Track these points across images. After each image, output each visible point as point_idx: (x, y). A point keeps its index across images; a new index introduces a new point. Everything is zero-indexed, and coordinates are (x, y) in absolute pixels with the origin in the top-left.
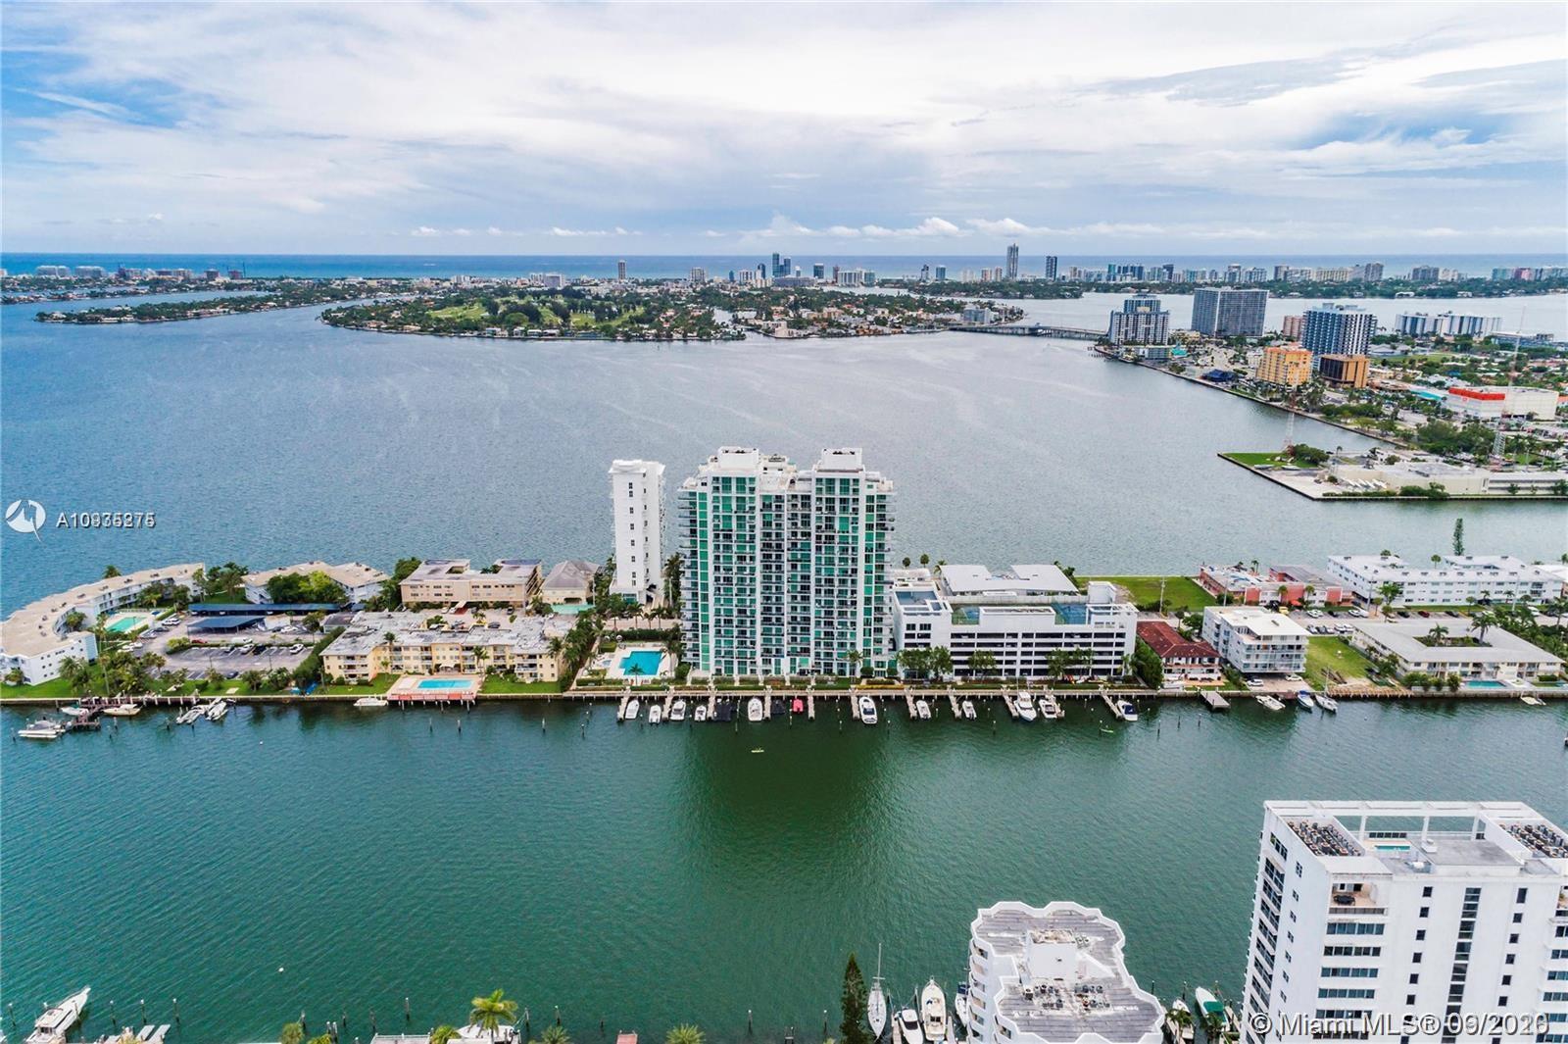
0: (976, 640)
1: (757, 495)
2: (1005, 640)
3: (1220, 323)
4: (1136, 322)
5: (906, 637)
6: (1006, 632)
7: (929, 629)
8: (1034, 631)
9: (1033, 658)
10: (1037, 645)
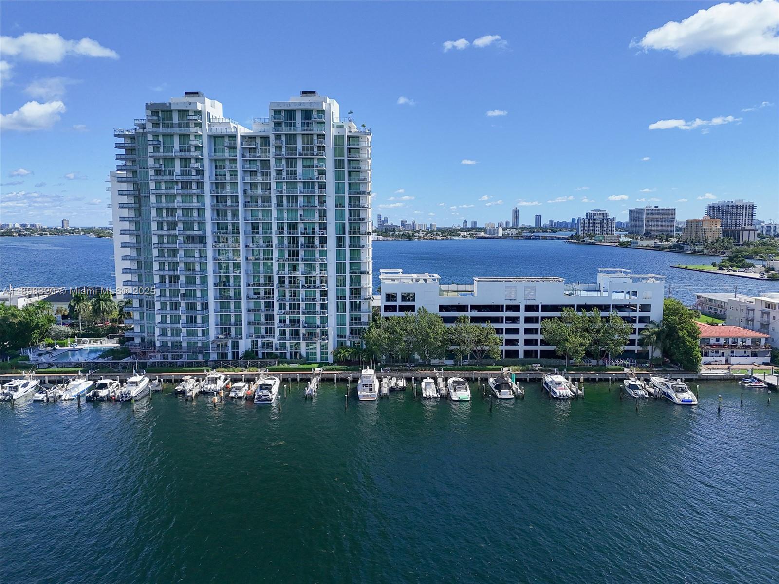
0: (469, 314)
1: (204, 131)
2: (505, 314)
3: (647, 229)
4: (594, 225)
5: (385, 311)
6: (505, 303)
7: (414, 300)
8: (539, 301)
9: (539, 336)
10: (544, 320)
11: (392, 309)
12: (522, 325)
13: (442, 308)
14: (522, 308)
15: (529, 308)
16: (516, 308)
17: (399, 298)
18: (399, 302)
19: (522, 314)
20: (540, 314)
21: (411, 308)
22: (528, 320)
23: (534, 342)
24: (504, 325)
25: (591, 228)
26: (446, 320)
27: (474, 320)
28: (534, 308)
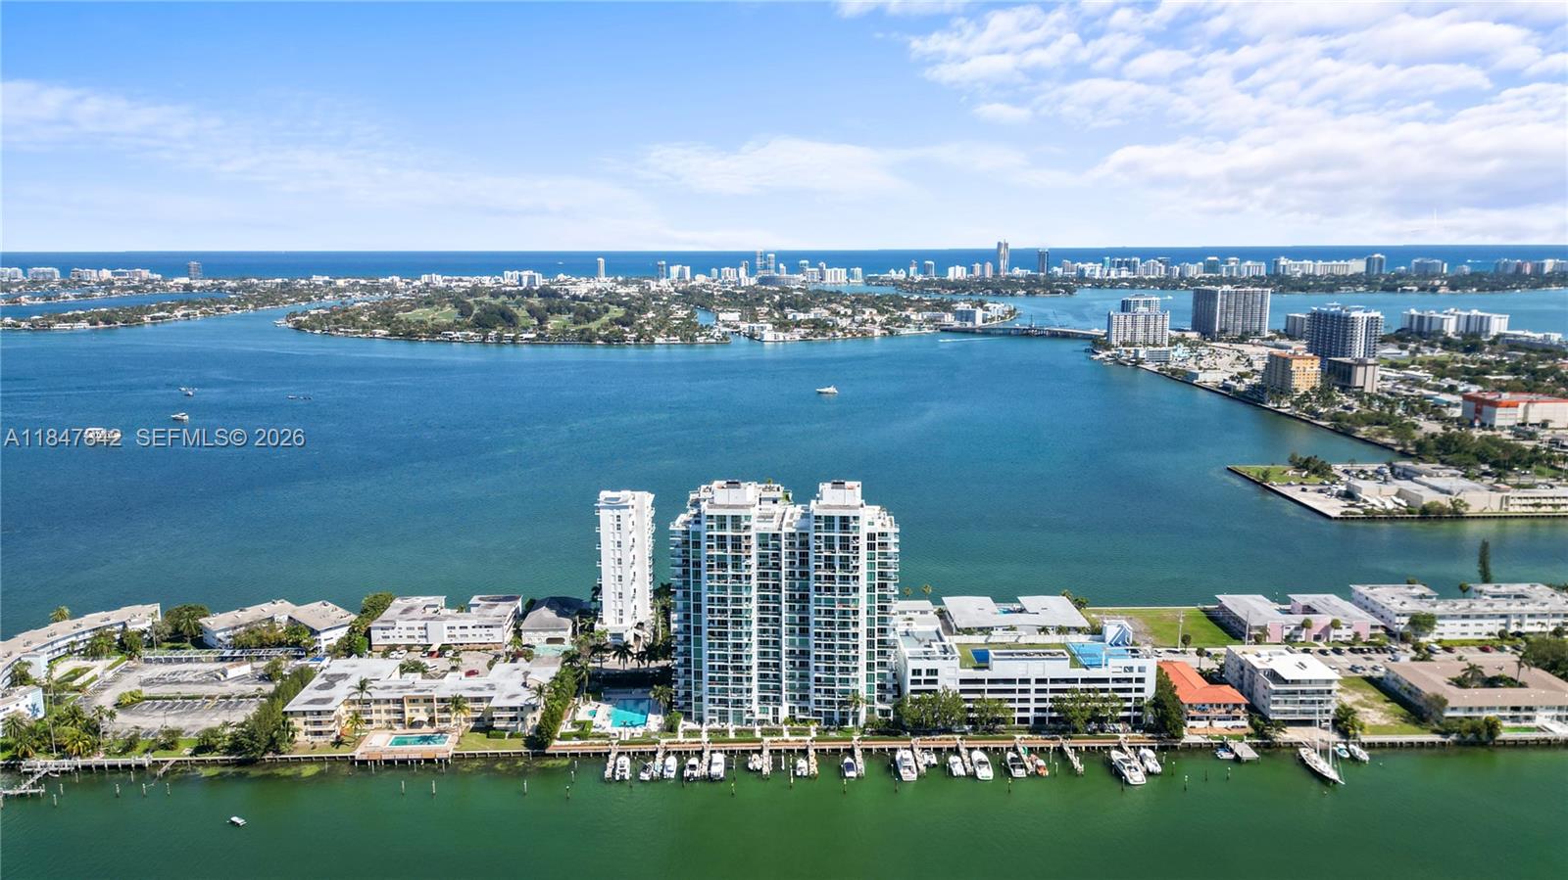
0: (986, 686)
1: (753, 532)
2: (1017, 686)
5: (912, 684)
6: (1017, 676)
7: (936, 674)
8: (1048, 676)
9: (1048, 705)
10: (1052, 691)
11: (918, 682)
12: (1032, 696)
13: (962, 681)
14: (1033, 681)
15: (1038, 681)
16: (1027, 681)
17: (924, 673)
18: (924, 677)
19: (1033, 686)
20: (1048, 686)
21: (934, 682)
22: (1038, 691)
23: (1043, 709)
24: (1017, 696)
26: (962, 691)
27: (991, 691)
28: (1043, 681)
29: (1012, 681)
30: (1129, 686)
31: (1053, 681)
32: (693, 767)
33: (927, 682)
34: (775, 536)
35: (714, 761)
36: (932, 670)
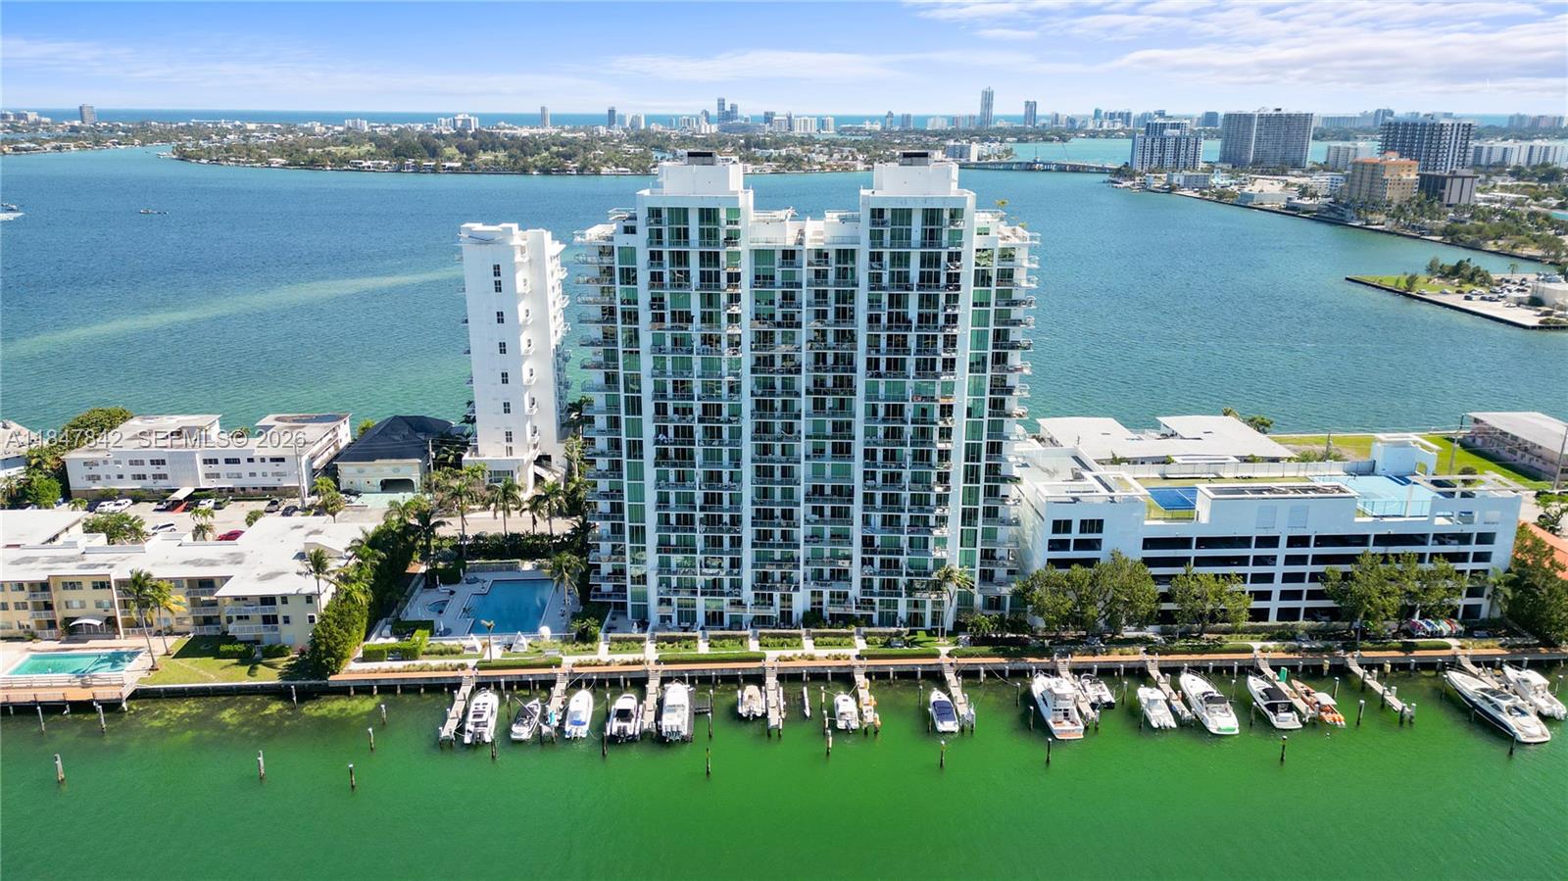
0: (1193, 553)
1: (744, 247)
2: (1252, 552)
3: (1257, 152)
4: (1163, 148)
5: (1049, 549)
6: (1254, 532)
7: (1100, 531)
8: (1311, 531)
9: (1306, 586)
10: (1318, 560)
11: (1063, 545)
12: (1279, 569)
13: (1149, 543)
14: (1283, 542)
15: (1293, 541)
16: (1272, 542)
17: (1076, 527)
18: (1075, 534)
19: (1282, 551)
20: (1311, 551)
21: (1094, 545)
22: (1290, 560)
23: (1296, 595)
24: (1250, 569)
25: (1157, 154)
26: (1149, 562)
27: (1200, 561)
28: (1303, 541)
29: (1244, 542)
30: (1463, 549)
31: (1322, 540)
32: (624, 715)
33: (1080, 545)
34: (789, 255)
35: (668, 702)
36: (1092, 521)
